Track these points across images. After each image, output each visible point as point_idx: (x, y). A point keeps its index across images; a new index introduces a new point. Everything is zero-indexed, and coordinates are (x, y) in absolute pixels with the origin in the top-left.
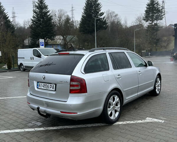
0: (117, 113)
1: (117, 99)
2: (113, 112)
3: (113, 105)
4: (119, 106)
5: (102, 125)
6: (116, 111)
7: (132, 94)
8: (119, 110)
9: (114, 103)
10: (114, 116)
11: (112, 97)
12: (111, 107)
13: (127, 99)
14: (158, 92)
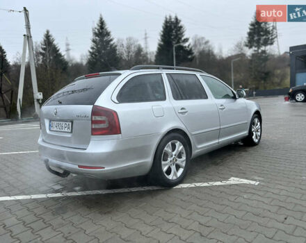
0: (181, 170)
1: (180, 147)
2: (173, 168)
3: (172, 156)
4: (184, 158)
5: (155, 188)
6: (178, 167)
7: (208, 140)
8: (184, 164)
9: (174, 153)
10: (175, 174)
11: (170, 143)
12: (169, 159)
13: (199, 148)
14: (256, 141)
